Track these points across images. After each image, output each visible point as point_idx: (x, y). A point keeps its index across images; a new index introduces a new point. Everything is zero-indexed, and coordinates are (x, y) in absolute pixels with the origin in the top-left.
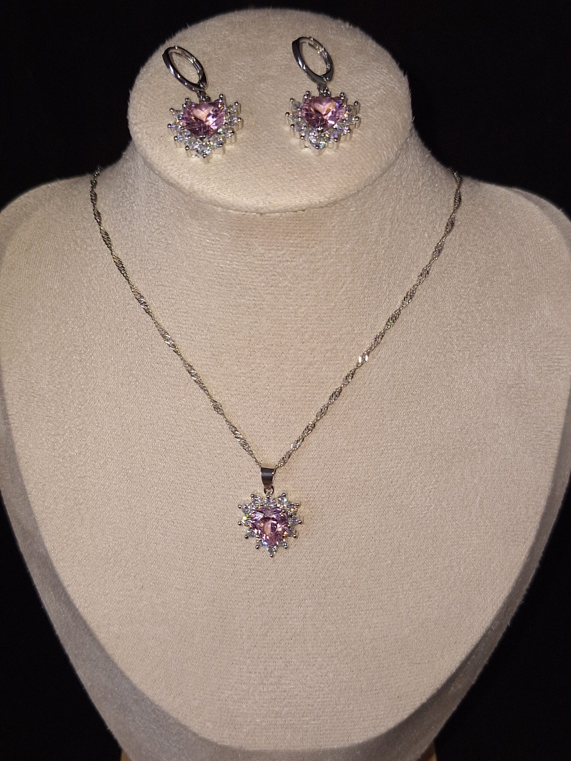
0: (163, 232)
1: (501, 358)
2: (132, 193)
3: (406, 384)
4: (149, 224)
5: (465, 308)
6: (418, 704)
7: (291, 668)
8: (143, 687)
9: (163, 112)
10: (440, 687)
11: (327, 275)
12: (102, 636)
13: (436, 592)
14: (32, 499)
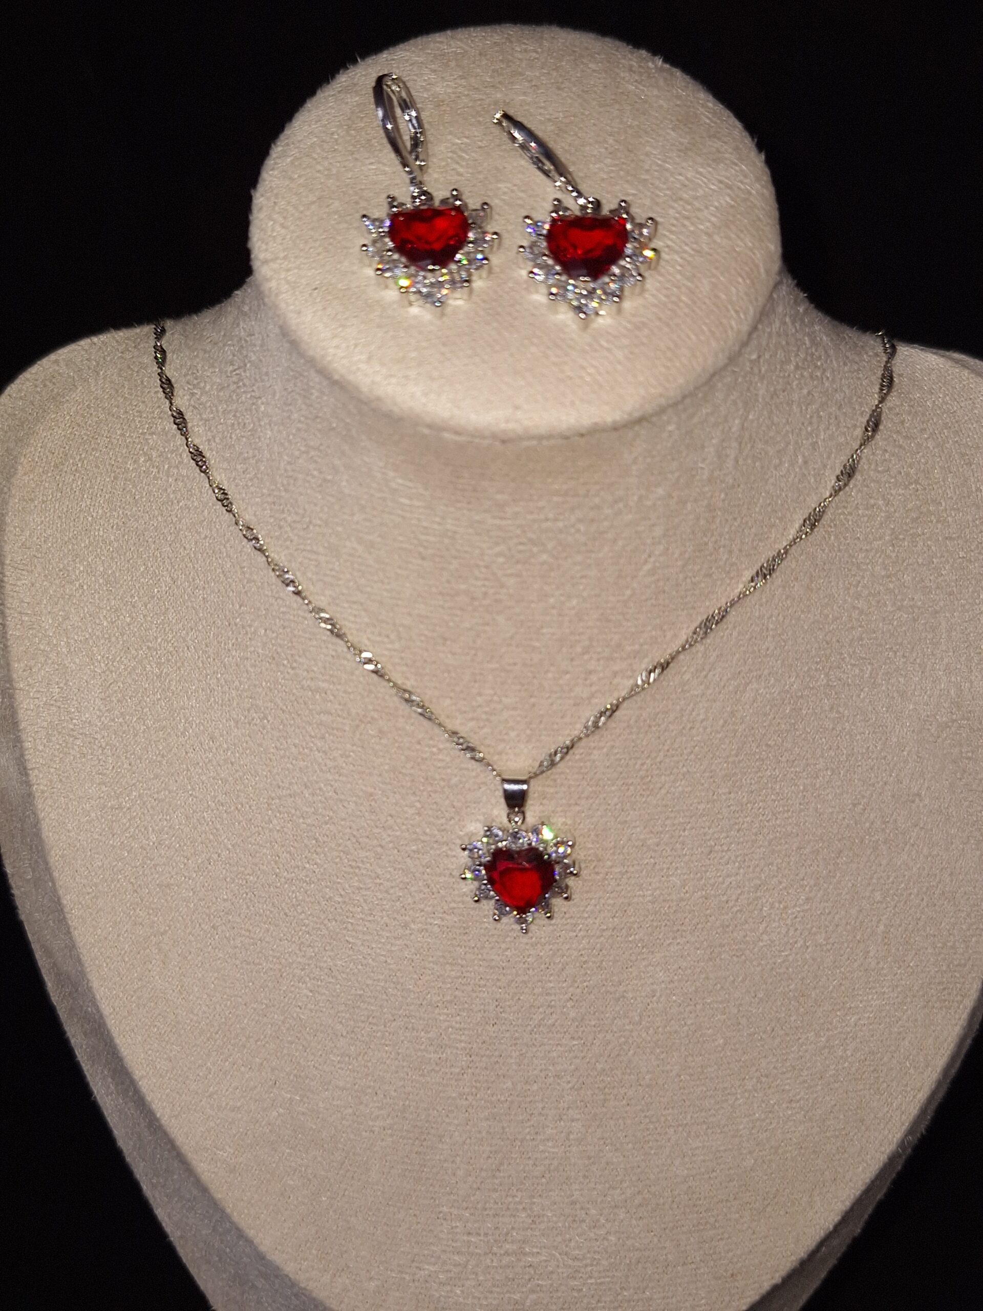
0: (316, 458)
1: (927, 674)
2: (256, 380)
3: (758, 728)
4: (290, 441)
5: (865, 586)
6: (766, 1286)
7: (543, 1226)
8: (276, 1257)
9: (317, 240)
10: (806, 1256)
11: (620, 543)
12: (203, 1168)
13: (802, 1093)
14: (73, 922)
